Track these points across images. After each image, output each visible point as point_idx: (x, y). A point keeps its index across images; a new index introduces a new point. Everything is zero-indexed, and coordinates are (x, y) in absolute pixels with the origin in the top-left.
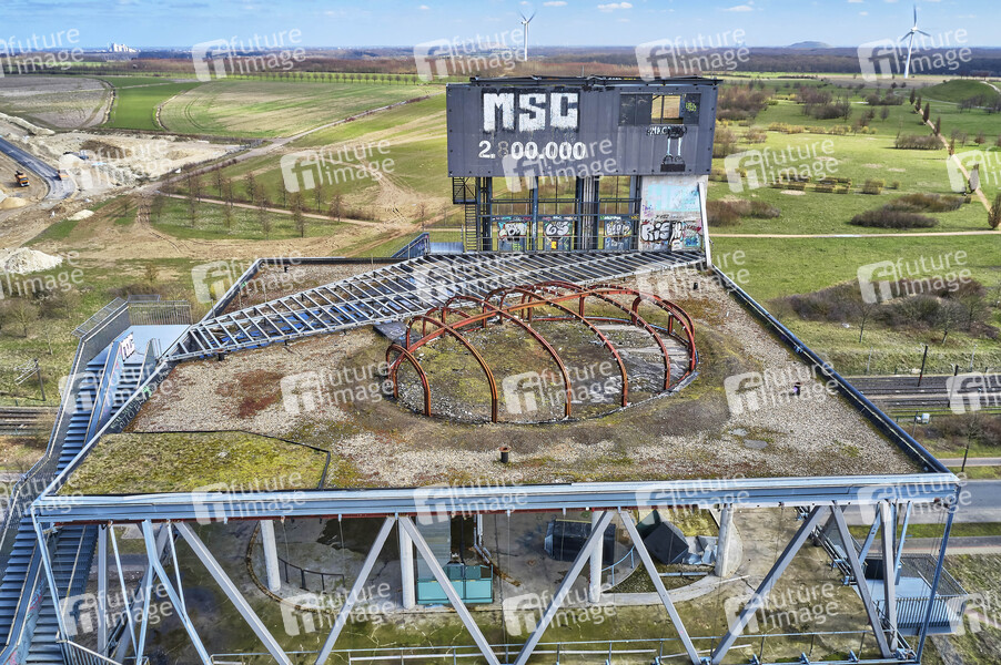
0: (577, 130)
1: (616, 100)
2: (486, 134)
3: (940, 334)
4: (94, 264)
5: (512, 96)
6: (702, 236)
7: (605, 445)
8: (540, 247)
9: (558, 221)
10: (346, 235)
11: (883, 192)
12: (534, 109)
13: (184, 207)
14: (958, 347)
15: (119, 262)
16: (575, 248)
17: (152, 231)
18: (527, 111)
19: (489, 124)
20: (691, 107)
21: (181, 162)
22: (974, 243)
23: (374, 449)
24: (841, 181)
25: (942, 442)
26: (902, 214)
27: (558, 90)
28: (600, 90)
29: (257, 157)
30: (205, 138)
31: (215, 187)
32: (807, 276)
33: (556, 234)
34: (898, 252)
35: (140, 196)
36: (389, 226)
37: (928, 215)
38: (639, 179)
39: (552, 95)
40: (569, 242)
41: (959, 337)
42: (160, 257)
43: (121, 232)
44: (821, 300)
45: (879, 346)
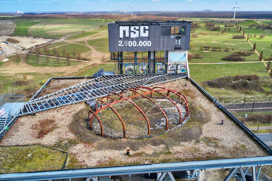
0: (148, 37)
1: (160, 28)
2: (121, 39)
3: (248, 91)
4: (8, 74)
5: (128, 27)
6: (186, 69)
7: (162, 146)
8: (138, 73)
9: (143, 65)
10: (82, 65)
11: (230, 51)
12: (135, 31)
13: (35, 57)
14: (253, 95)
15: (16, 74)
16: (148, 73)
17: (26, 64)
18: (133, 32)
19: (121, 36)
20: (183, 30)
21: (35, 44)
22: (255, 65)
23: (83, 150)
24: (219, 48)
25: (251, 123)
26: (236, 57)
27: (143, 25)
28: (155, 25)
29: (57, 43)
30: (42, 37)
31: (44, 51)
32: (211, 75)
33: (143, 69)
34: (235, 67)
35: (23, 54)
36: (94, 62)
37: (242, 57)
38: (167, 52)
39: (141, 26)
40: (147, 71)
41: (253, 91)
42: (28, 72)
43: (17, 65)
44: (216, 82)
45: (232, 95)
